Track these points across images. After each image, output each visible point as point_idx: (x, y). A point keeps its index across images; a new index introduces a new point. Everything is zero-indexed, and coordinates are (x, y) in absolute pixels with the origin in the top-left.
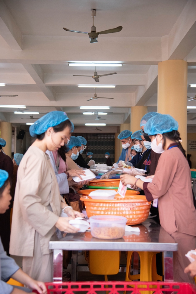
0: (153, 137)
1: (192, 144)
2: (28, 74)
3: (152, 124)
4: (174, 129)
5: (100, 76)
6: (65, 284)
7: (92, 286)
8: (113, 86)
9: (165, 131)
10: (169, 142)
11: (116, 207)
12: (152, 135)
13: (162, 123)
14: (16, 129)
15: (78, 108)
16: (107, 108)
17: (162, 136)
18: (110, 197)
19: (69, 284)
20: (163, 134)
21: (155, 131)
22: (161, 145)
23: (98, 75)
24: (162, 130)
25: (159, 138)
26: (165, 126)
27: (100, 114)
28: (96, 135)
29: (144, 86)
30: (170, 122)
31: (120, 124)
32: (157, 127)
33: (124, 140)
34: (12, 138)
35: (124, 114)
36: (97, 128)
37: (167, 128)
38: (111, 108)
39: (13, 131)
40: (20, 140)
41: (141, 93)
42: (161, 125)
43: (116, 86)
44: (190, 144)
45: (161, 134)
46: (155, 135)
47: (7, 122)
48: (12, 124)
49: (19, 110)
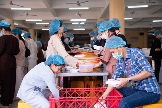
0: (104, 32)
1: (131, 39)
2: (43, 3)
3: (102, 26)
4: (112, 27)
5: (81, 3)
6: (65, 89)
7: (75, 90)
8: (87, 8)
9: (108, 28)
10: (111, 33)
11: (85, 61)
12: (103, 31)
13: (107, 25)
14: (37, 33)
15: (69, 20)
16: (85, 20)
17: (107, 31)
18: (82, 57)
19: (66, 89)
20: (108, 30)
21: (104, 29)
22: (107, 35)
23: (79, 2)
24: (107, 28)
25: (107, 32)
26: (108, 26)
27: (81, 23)
28: (80, 35)
29: (104, 8)
30: (110, 24)
31: (92, 29)
32: (105, 27)
33: (92, 36)
34: (35, 38)
35: (94, 23)
36: (80, 31)
37: (109, 27)
38: (87, 20)
39: (35, 34)
40: (39, 38)
41: (102, 11)
42: (107, 26)
43: (89, 8)
44: (130, 39)
45: (107, 30)
46: (105, 31)
47: (32, 28)
48: (35, 30)
49: (38, 22)
